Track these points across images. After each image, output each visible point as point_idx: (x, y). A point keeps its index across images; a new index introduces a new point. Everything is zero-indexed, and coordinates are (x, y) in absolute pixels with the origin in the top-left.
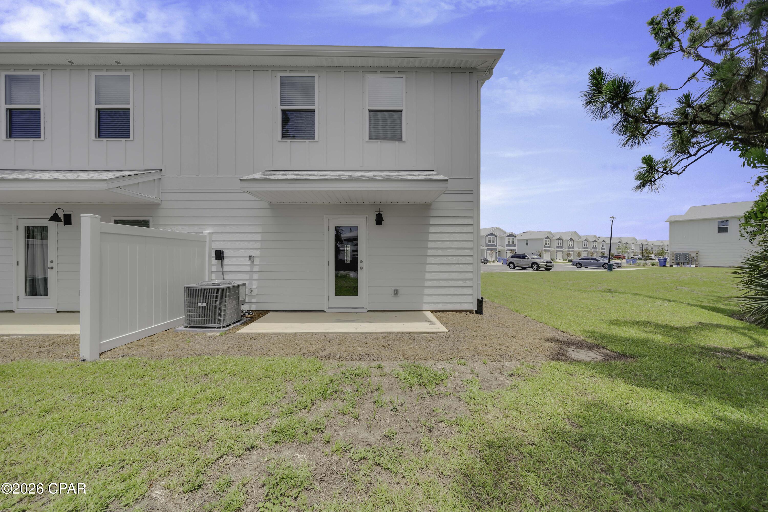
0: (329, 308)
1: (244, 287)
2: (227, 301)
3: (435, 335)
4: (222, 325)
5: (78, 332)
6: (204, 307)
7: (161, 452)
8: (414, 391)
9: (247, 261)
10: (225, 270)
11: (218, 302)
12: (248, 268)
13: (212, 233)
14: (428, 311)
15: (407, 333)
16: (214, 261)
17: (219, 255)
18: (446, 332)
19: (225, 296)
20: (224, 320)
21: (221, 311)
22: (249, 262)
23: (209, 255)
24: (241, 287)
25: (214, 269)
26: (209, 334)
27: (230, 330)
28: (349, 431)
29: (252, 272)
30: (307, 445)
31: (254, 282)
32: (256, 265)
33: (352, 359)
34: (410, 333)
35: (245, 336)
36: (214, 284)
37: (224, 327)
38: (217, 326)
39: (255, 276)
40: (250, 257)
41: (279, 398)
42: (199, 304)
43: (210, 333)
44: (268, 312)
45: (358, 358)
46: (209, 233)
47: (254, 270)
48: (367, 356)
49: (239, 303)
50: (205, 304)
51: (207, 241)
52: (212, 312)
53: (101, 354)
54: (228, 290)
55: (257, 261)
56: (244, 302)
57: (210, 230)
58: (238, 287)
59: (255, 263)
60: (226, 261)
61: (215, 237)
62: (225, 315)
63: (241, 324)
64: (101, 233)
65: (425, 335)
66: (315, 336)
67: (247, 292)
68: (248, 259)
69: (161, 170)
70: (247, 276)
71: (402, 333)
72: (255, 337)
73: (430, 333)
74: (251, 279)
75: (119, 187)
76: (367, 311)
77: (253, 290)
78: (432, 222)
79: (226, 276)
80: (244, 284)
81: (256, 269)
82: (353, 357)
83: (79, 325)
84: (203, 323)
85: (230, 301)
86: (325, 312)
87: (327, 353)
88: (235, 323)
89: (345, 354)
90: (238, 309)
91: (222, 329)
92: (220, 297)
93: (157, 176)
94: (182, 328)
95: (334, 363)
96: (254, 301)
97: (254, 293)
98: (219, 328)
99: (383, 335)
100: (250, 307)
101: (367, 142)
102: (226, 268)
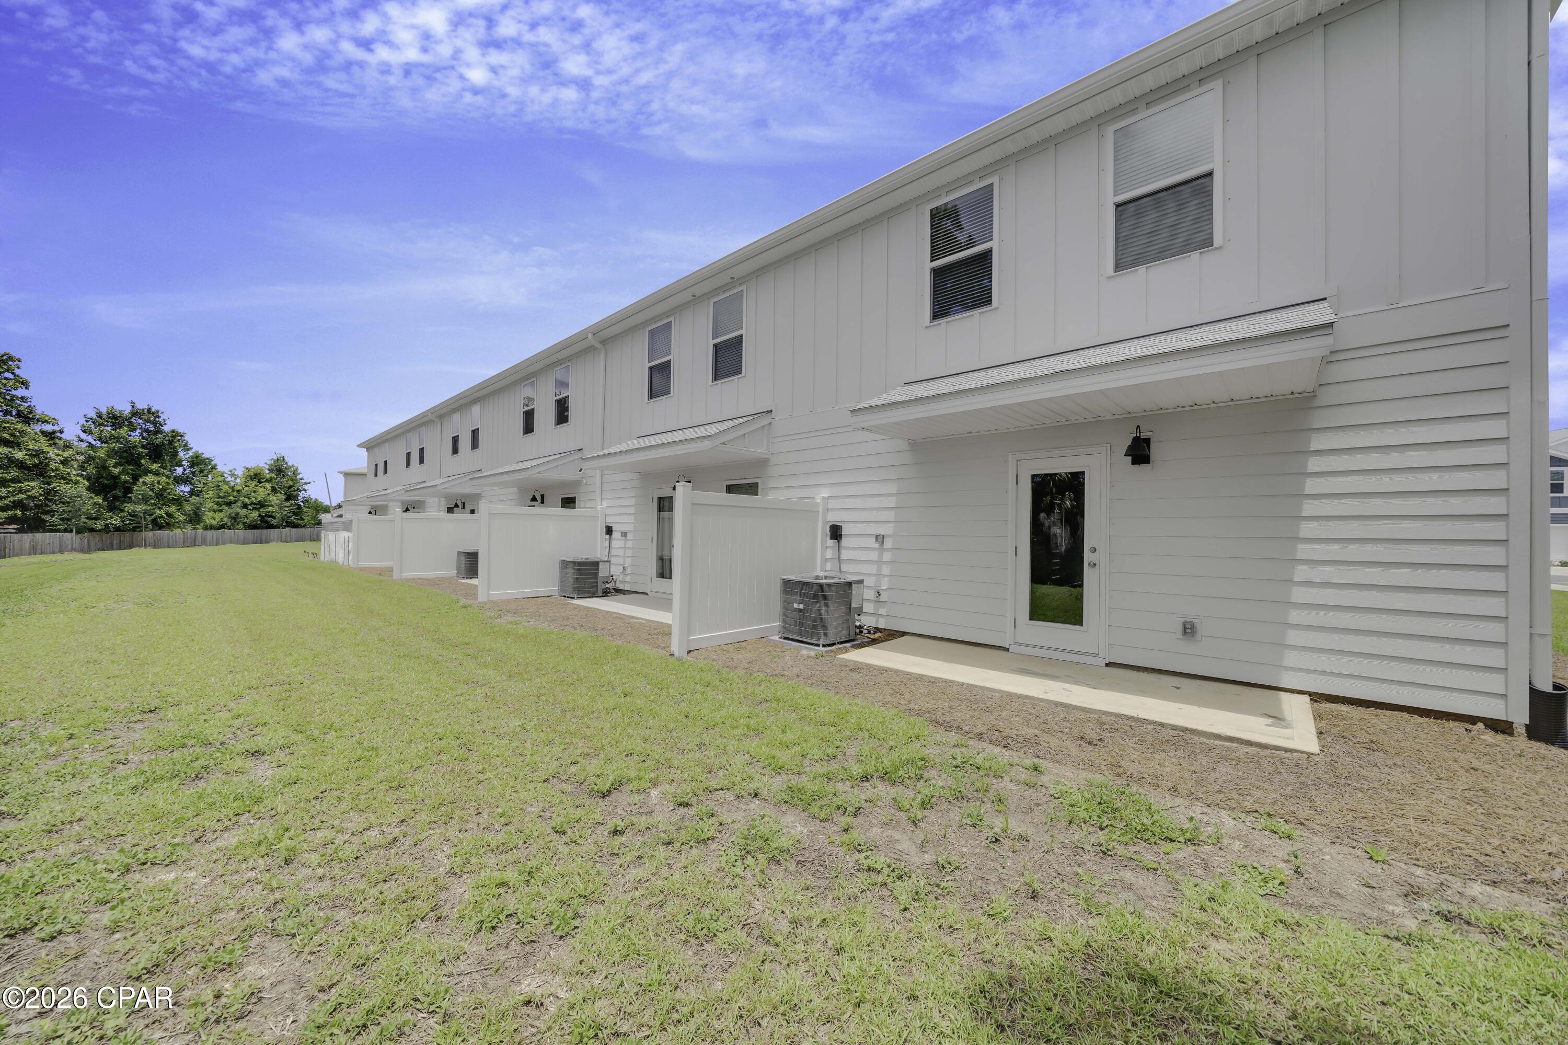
0: (1016, 644)
1: (861, 585)
2: (830, 605)
3: (1266, 752)
4: (821, 642)
5: (670, 622)
6: (801, 610)
7: (678, 761)
8: (1072, 831)
9: (872, 543)
10: (843, 557)
11: (818, 605)
12: (874, 556)
13: (828, 498)
14: (1303, 693)
15: (1174, 728)
16: (831, 543)
17: (836, 533)
18: (1310, 755)
19: (827, 597)
20: (825, 634)
21: (821, 620)
22: (877, 545)
23: (822, 531)
24: (854, 586)
25: (829, 554)
26: (804, 652)
27: (831, 651)
28: (889, 833)
29: (880, 562)
30: (818, 821)
31: (883, 579)
32: (887, 550)
33: (991, 742)
34: (1186, 730)
35: (845, 664)
36: (817, 577)
37: (824, 646)
38: (816, 642)
39: (886, 570)
40: (877, 536)
41: (828, 756)
42: (796, 605)
43: (807, 651)
44: (903, 634)
45: (1004, 743)
46: (823, 498)
47: (884, 559)
48: (1026, 744)
49: (851, 611)
50: (802, 606)
51: (821, 510)
52: (812, 619)
53: (689, 652)
54: (832, 588)
55: (888, 543)
56: (860, 611)
57: (825, 493)
58: (849, 584)
59: (885, 546)
60: (845, 542)
61: (832, 504)
62: (826, 627)
63: (853, 646)
64: (693, 504)
65: (1235, 745)
66: (955, 688)
67: (869, 594)
68: (874, 539)
69: (771, 411)
70: (873, 569)
71: (1162, 725)
72: (857, 668)
73: (1250, 743)
74: (879, 575)
75: (723, 444)
76: (1107, 665)
77: (881, 593)
78: (1318, 442)
79: (845, 567)
80: (861, 582)
81: (887, 556)
82: (994, 738)
83: (671, 615)
84: (800, 634)
85: (836, 605)
86: (1008, 650)
87: (948, 718)
88: (841, 643)
89: (981, 729)
90: (849, 621)
91: (821, 648)
92: (820, 597)
93: (766, 420)
94: (776, 638)
95: (953, 737)
96: (882, 611)
97: (883, 598)
98: (818, 645)
99: (1104, 719)
100: (877, 622)
101: (1109, 278)
102: (845, 554)
